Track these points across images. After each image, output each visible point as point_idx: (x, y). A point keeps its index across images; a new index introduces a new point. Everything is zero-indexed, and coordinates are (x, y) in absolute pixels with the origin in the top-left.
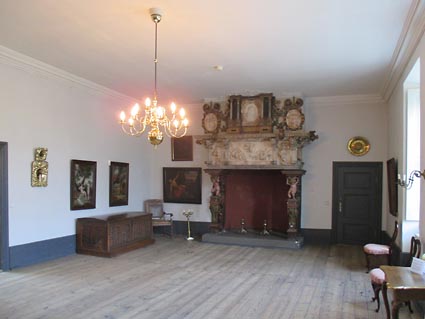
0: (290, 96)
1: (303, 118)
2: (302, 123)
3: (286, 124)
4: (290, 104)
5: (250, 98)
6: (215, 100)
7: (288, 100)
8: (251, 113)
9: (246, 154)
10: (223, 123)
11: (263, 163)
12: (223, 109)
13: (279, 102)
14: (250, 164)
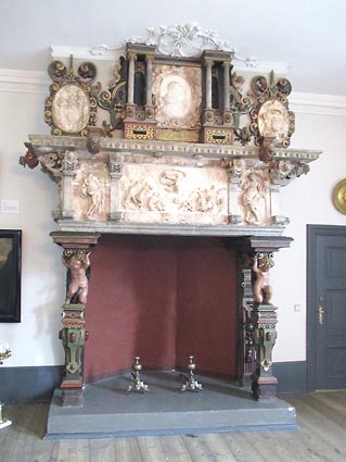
0: (263, 69)
1: (292, 122)
2: (291, 131)
3: (256, 131)
4: (264, 86)
5: (174, 61)
6: (82, 54)
7: (260, 79)
8: (175, 95)
9: (166, 197)
10: (103, 116)
11: (206, 219)
12: (104, 79)
13: (240, 80)
14: (174, 220)
